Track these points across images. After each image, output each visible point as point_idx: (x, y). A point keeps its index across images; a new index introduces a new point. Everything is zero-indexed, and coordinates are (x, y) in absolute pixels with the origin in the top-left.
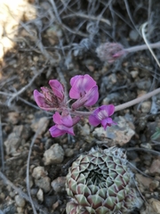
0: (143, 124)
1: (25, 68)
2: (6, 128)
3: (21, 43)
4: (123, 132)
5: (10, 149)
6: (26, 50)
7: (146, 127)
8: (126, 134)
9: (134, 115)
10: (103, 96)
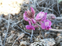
0: (59, 42)
1: (21, 17)
2: (9, 35)
3: (22, 8)
4: (51, 42)
5: (8, 40)
6: (23, 11)
7: (59, 43)
8: (52, 43)
9: (55, 40)
10: (45, 32)
